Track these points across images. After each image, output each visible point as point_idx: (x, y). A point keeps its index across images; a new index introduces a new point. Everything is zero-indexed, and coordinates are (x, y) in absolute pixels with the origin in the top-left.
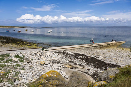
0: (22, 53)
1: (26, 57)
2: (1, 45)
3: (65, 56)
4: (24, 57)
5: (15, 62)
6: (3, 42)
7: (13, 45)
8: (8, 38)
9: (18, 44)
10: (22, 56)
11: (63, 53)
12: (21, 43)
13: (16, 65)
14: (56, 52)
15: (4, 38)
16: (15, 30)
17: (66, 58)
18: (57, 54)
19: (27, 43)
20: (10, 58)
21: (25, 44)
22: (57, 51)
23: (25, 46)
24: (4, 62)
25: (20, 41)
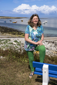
0: (19, 39)
1: (22, 42)
2: (1, 34)
3: (54, 45)
4: (20, 42)
5: (15, 45)
6: (2, 31)
7: (11, 34)
8: (5, 28)
9: (15, 34)
10: (19, 42)
11: (53, 43)
12: (17, 33)
13: (15, 47)
14: (47, 42)
15: (3, 28)
16: (11, 21)
17: (54, 46)
18: (47, 43)
19: (22, 33)
20: (11, 42)
21: (20, 34)
22: (48, 40)
23: (20, 36)
24: (8, 44)
25: (16, 31)
